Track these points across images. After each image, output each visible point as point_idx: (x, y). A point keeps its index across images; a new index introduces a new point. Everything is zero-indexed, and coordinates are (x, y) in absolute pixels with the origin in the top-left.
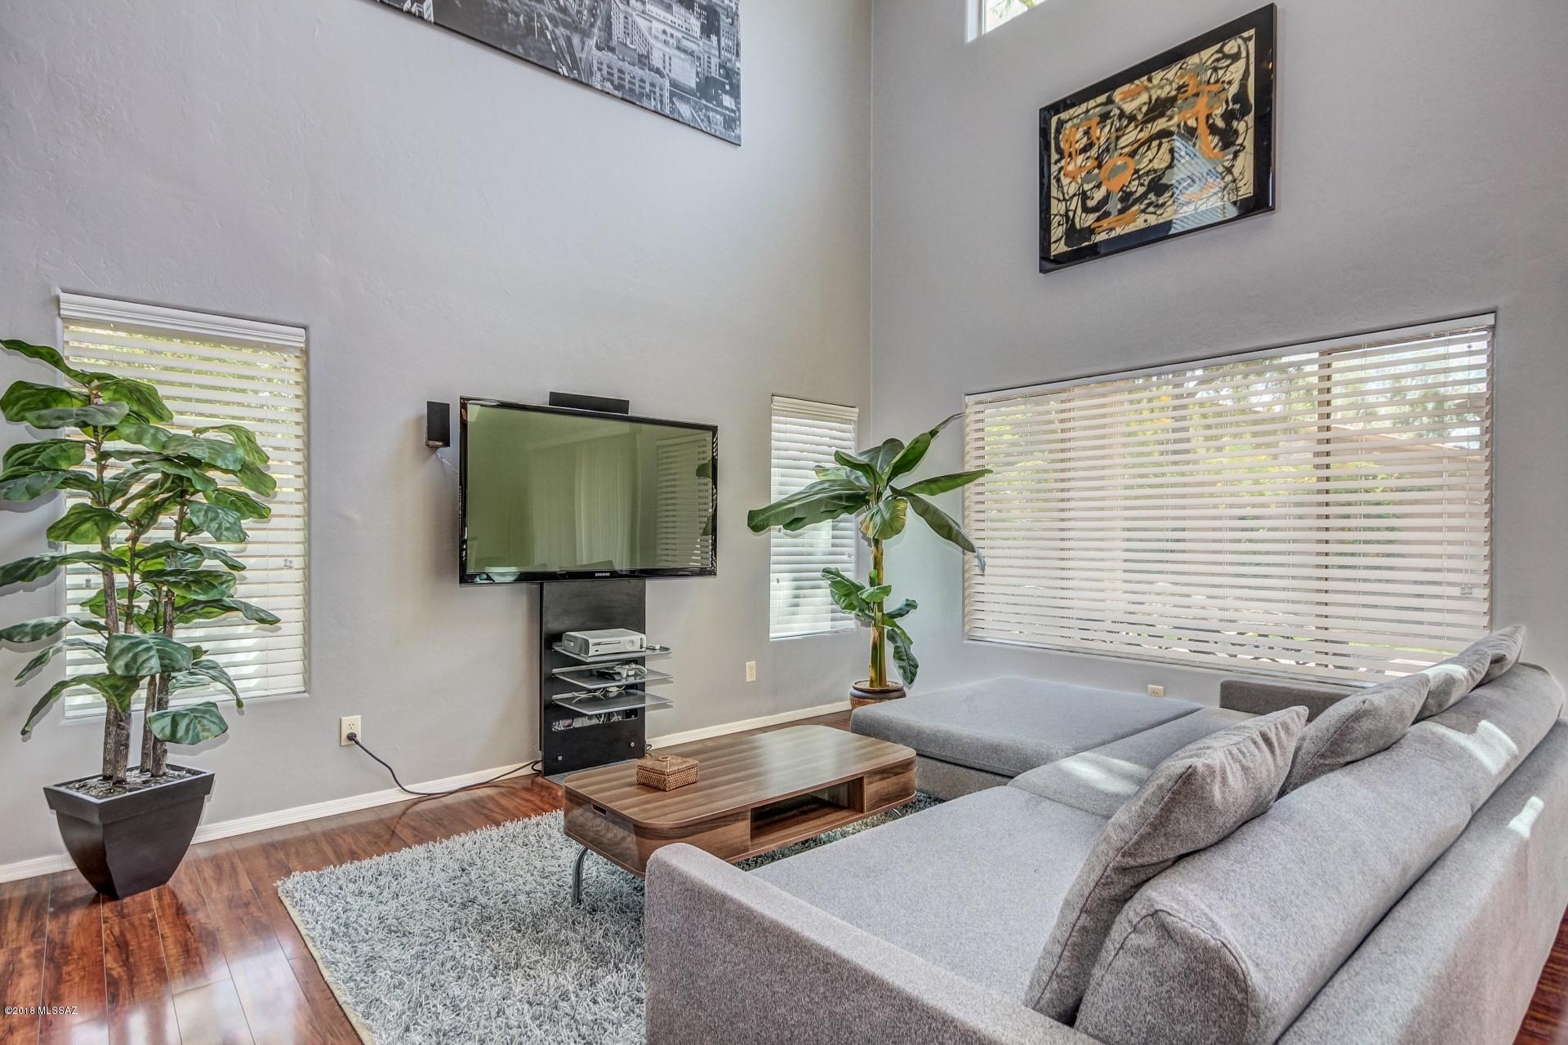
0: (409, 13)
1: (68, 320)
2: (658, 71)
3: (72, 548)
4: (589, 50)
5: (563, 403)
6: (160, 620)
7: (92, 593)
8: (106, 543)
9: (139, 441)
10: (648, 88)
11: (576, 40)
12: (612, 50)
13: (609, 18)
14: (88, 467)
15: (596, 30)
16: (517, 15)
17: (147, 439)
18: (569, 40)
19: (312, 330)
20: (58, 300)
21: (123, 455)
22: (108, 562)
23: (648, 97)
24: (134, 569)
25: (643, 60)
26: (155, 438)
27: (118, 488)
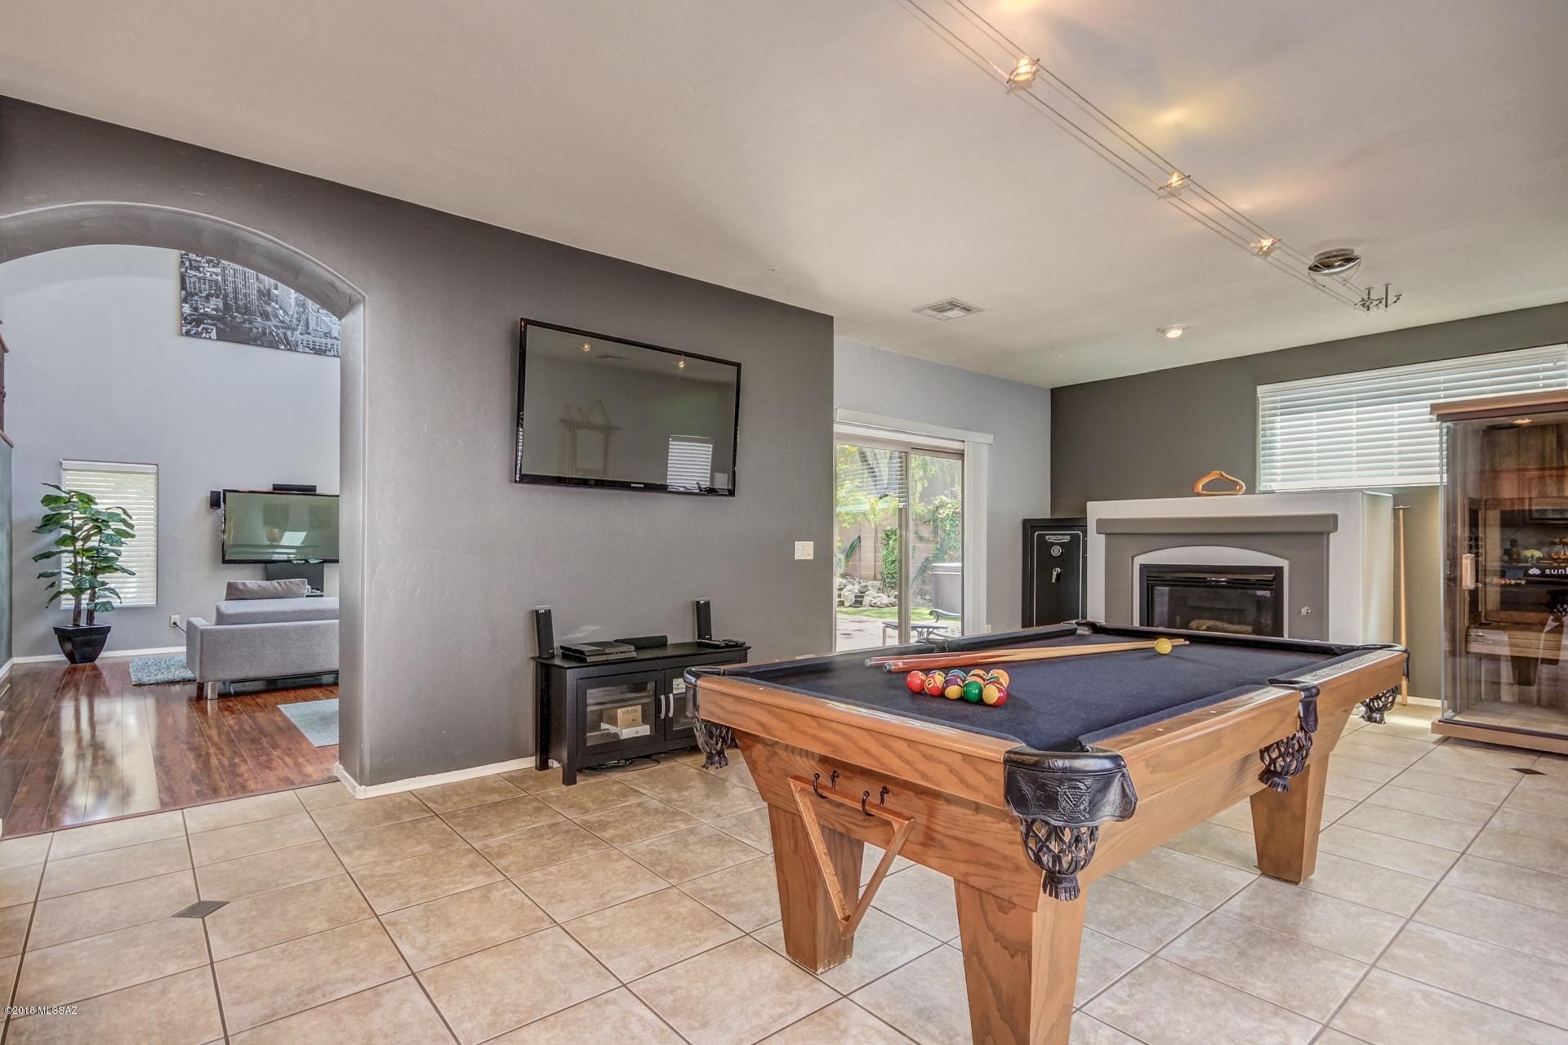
0: (205, 338)
1: (65, 470)
2: (336, 338)
3: (63, 548)
4: (296, 336)
5: (279, 489)
6: (94, 572)
7: (70, 564)
8: (75, 548)
9: (85, 514)
10: (329, 346)
11: (289, 333)
12: (309, 334)
13: (307, 320)
14: (69, 521)
15: (300, 327)
16: (258, 329)
17: (87, 513)
18: (285, 334)
19: (160, 466)
20: (61, 463)
21: (79, 518)
22: (76, 553)
23: (330, 351)
24: (83, 555)
25: (327, 335)
26: (90, 513)
27: (80, 528)
